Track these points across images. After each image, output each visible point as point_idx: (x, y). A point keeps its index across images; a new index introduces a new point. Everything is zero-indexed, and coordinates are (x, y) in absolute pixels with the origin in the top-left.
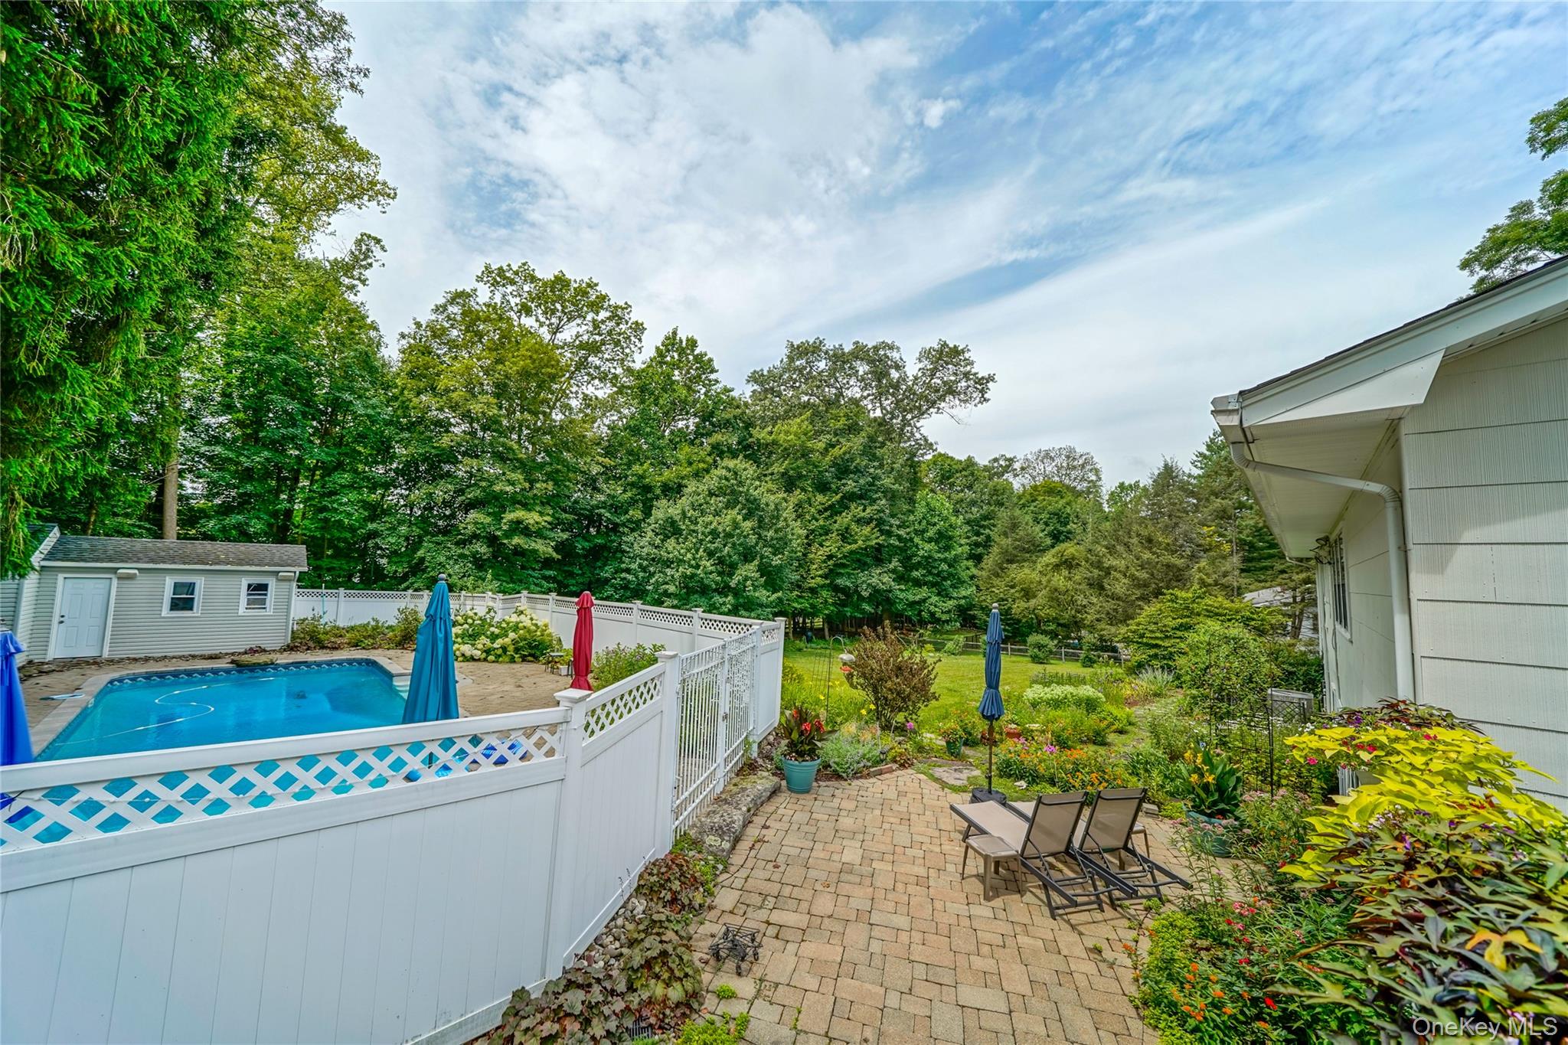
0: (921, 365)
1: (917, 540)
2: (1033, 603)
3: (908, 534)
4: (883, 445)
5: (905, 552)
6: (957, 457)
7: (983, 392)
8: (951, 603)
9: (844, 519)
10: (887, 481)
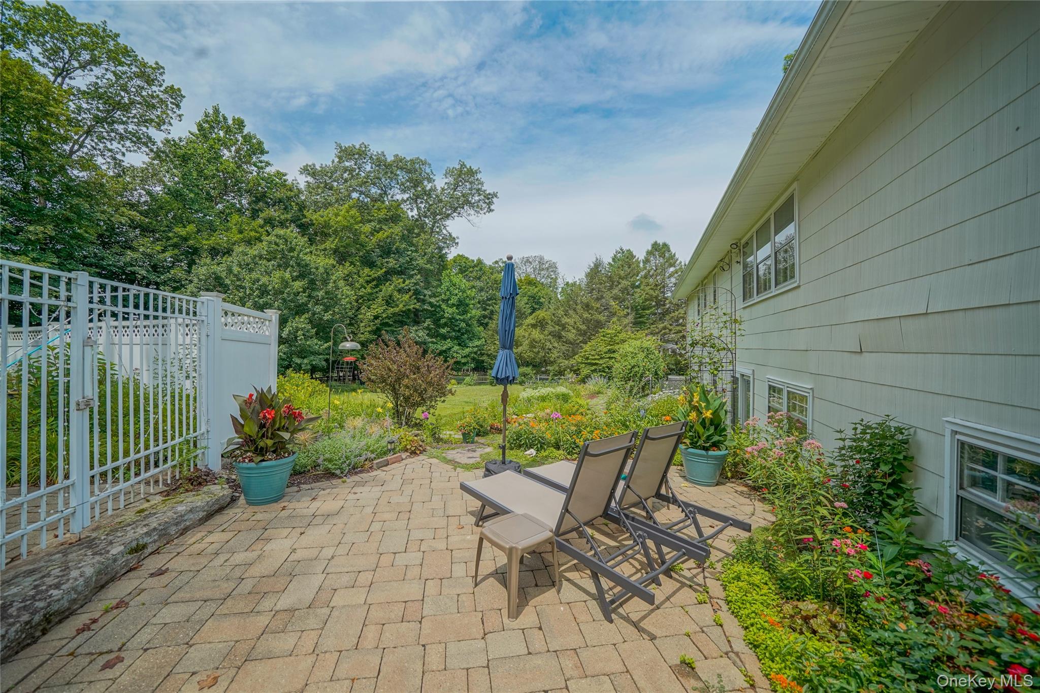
0: (447, 180)
1: (444, 306)
3: (437, 302)
4: (418, 235)
5: (435, 315)
6: (471, 258)
7: (490, 204)
8: (467, 350)
10: (421, 262)
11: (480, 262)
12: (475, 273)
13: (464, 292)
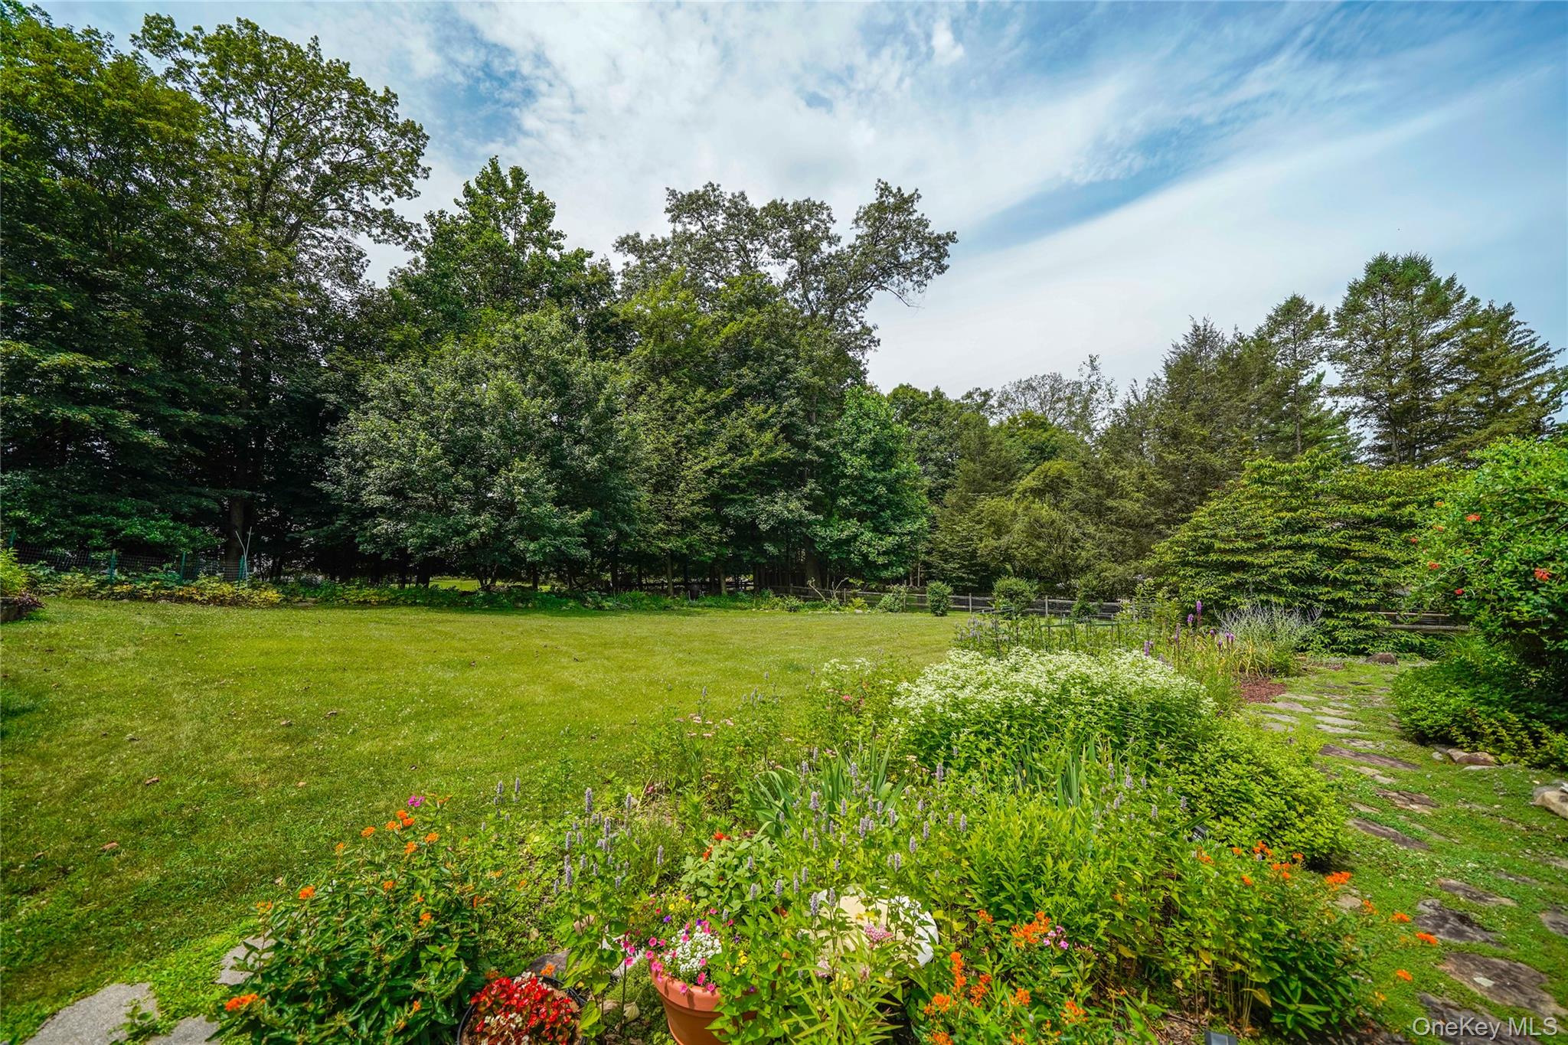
0: (859, 232)
1: (845, 455)
2: (1005, 540)
3: (833, 446)
5: (827, 469)
6: (922, 389)
7: (938, 260)
8: (890, 541)
9: (737, 424)
10: (802, 373)
11: (938, 395)
12: (930, 415)
13: (885, 425)
